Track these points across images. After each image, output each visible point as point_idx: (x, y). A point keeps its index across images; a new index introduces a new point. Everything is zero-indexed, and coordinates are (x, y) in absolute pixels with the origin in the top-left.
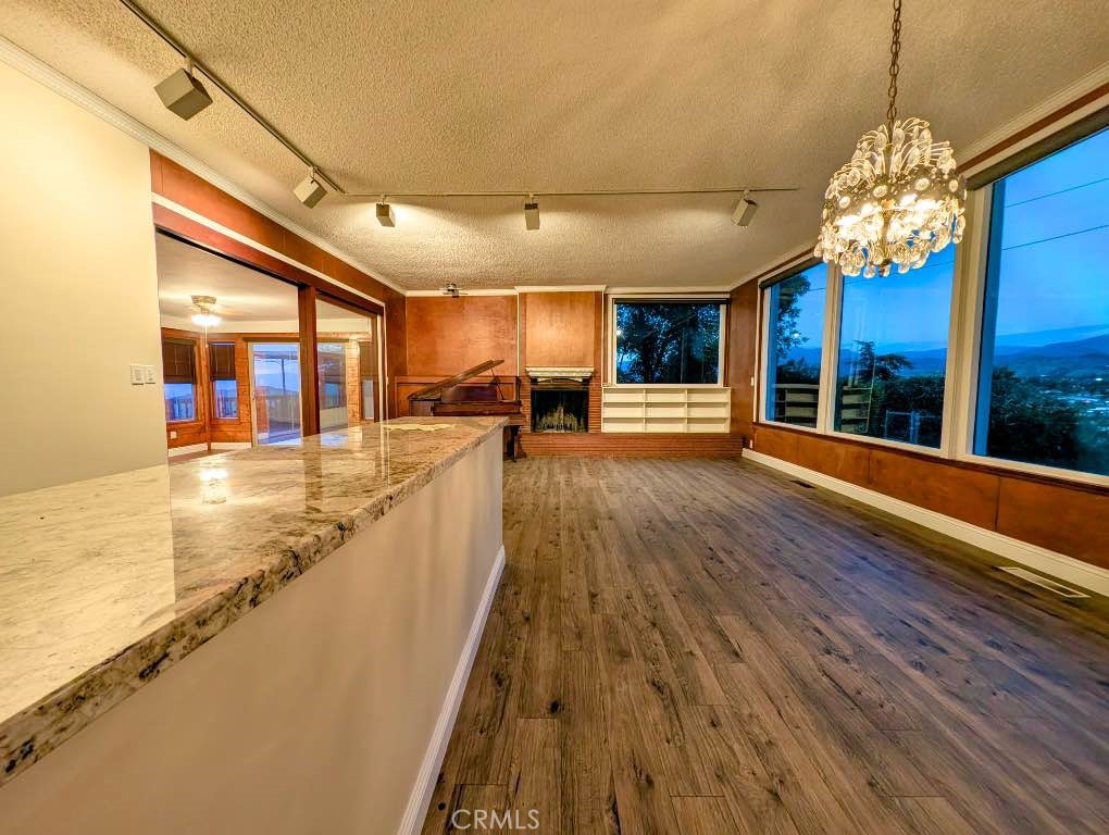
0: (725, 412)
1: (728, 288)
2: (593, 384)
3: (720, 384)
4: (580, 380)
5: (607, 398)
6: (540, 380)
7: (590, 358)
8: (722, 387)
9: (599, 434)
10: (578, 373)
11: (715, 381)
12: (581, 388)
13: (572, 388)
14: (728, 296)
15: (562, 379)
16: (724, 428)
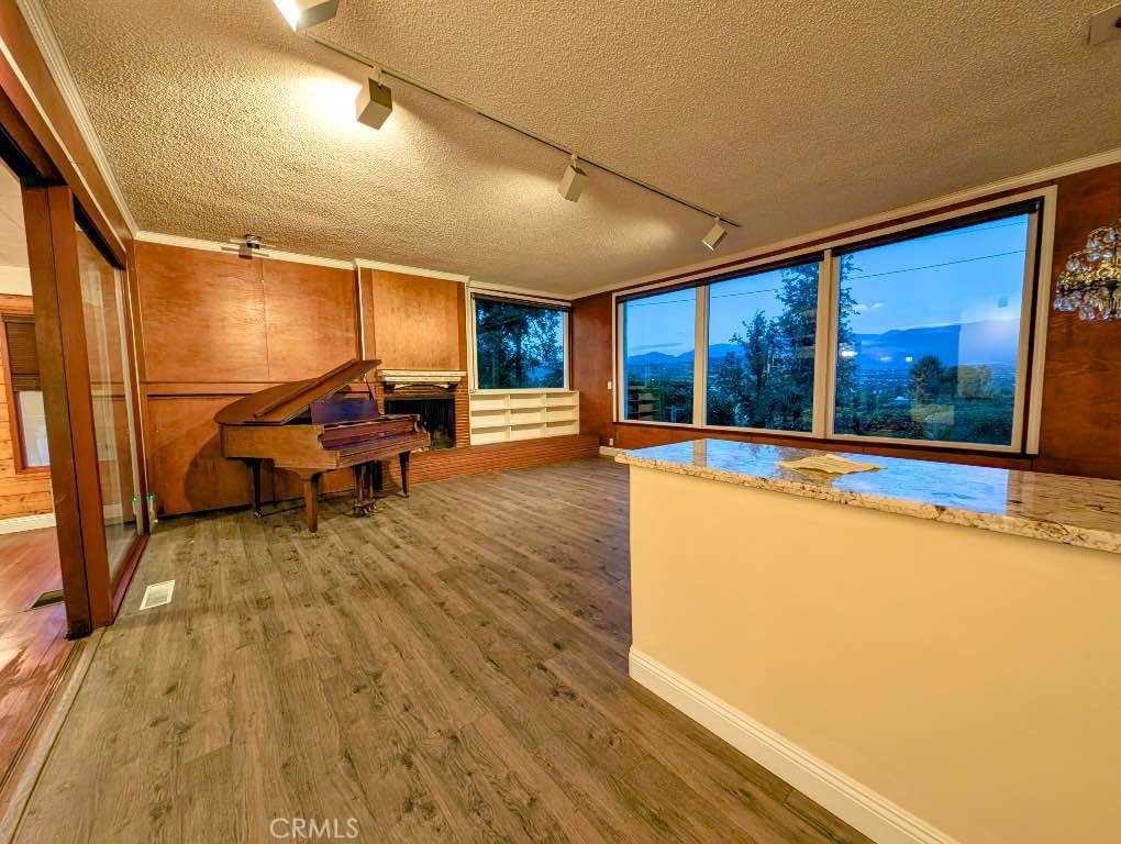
0: (574, 415)
1: (570, 298)
2: (459, 392)
3: (566, 388)
4: (446, 386)
5: (474, 406)
6: (397, 386)
7: (455, 360)
8: (568, 391)
9: (468, 447)
10: (442, 377)
11: (561, 385)
12: (446, 396)
13: (436, 394)
14: (569, 305)
15: (424, 384)
16: (574, 430)
